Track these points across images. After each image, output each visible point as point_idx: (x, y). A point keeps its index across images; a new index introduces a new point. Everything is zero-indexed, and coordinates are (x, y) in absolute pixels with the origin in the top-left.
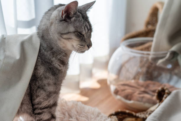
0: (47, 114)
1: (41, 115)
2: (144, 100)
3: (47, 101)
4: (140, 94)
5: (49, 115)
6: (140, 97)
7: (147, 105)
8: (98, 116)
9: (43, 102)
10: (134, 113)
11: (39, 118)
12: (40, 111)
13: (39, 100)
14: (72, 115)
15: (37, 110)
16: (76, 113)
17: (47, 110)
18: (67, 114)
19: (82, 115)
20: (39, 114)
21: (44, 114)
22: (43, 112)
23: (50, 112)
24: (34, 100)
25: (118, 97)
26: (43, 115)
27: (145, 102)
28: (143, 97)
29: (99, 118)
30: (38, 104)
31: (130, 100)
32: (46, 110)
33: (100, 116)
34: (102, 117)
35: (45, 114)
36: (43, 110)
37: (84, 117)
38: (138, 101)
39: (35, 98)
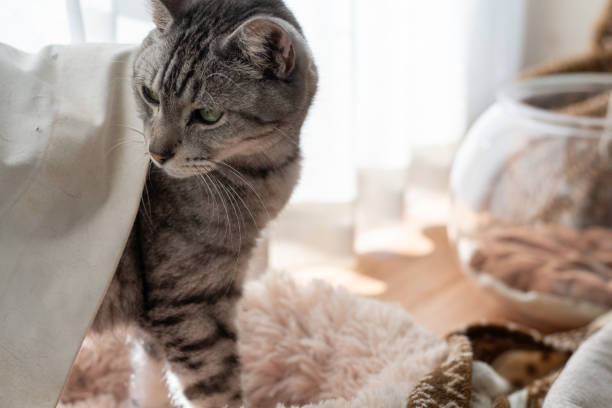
0: (200, 323)
1: (176, 326)
2: (576, 290)
3: (194, 278)
4: (560, 269)
5: (208, 325)
6: (560, 281)
7: (585, 309)
8: (402, 333)
9: (179, 278)
10: (536, 335)
11: (172, 335)
12: (173, 312)
13: (168, 272)
14: (312, 326)
15: (163, 308)
16: (324, 321)
17: (200, 309)
18: (293, 324)
19: (344, 328)
20: (171, 321)
21: (187, 322)
22: (183, 315)
23: (212, 316)
24: (151, 269)
25: (485, 279)
26: (184, 325)
27: (578, 299)
28: (571, 282)
29: (405, 340)
30: (164, 286)
31: (525, 289)
32: (195, 309)
33: (410, 333)
34: (416, 336)
35: (193, 322)
36: (184, 309)
37: (351, 334)
38: (553, 292)
39: (154, 264)
